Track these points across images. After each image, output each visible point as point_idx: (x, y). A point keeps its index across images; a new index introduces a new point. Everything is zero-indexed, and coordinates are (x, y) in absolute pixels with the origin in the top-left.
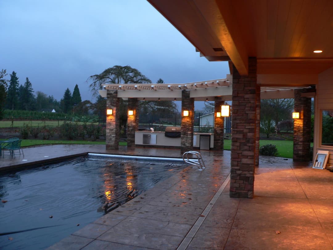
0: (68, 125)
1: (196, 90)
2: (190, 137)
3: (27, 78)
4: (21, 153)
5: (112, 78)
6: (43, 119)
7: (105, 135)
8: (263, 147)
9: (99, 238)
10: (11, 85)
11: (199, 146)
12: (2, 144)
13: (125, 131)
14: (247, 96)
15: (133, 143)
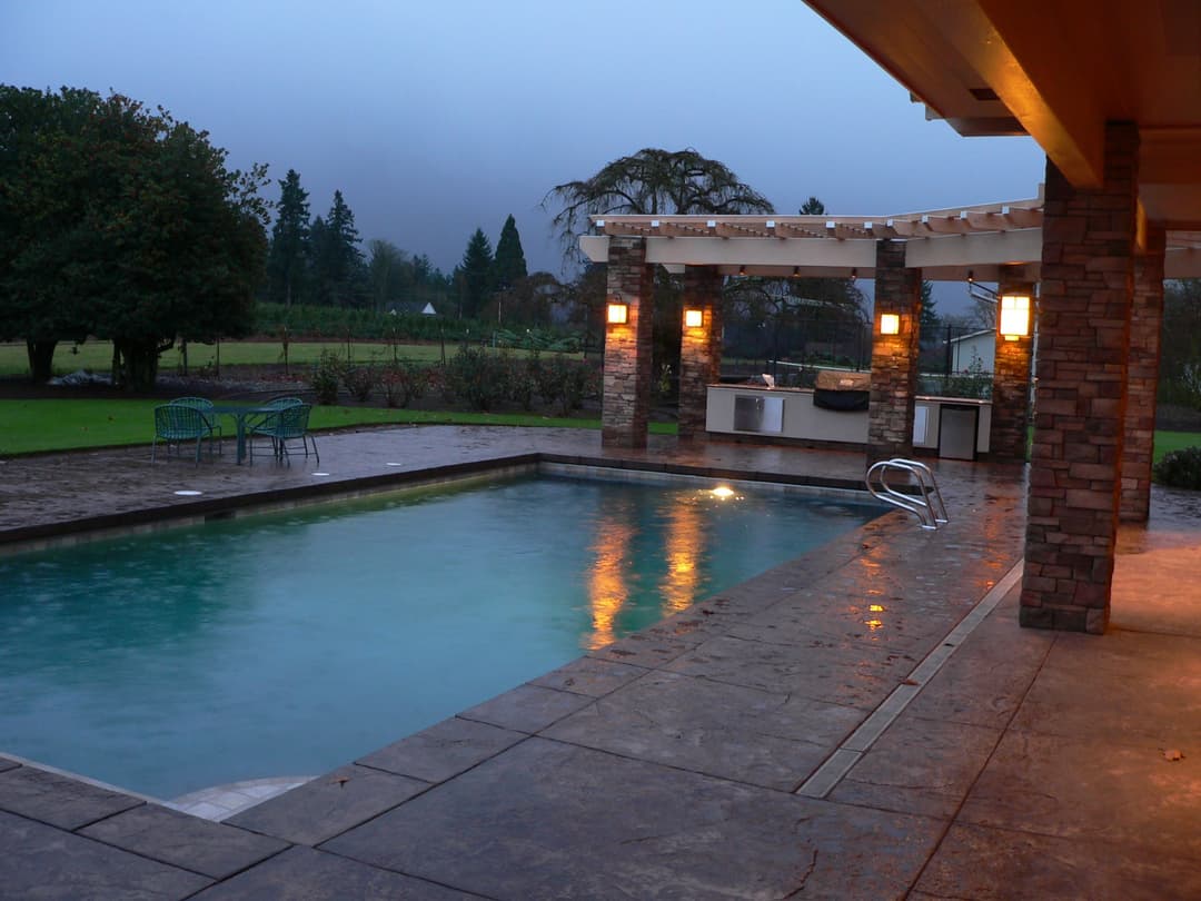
0: (472, 357)
1: (927, 238)
2: (904, 409)
3: (338, 194)
4: (311, 449)
5: (633, 195)
6: (390, 338)
7: (599, 398)
8: (1175, 457)
9: (546, 733)
10: (284, 217)
11: (935, 446)
12: (248, 417)
13: (675, 384)
14: (1094, 264)
15: (700, 427)
